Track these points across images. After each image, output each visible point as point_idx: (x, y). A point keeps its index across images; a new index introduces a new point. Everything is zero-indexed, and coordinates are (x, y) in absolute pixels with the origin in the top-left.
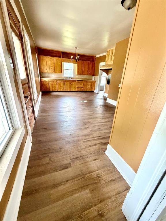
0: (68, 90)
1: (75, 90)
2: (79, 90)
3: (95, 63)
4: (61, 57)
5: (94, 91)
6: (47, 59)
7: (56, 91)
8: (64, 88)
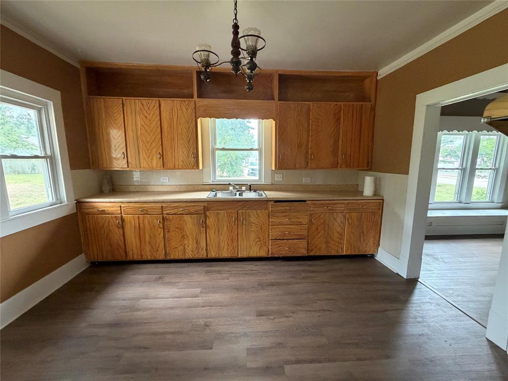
0: (225, 254)
1: (263, 254)
2: (284, 250)
3: (373, 109)
4: (192, 97)
5: (373, 256)
6: (128, 108)
7: (162, 257)
8: (203, 244)
